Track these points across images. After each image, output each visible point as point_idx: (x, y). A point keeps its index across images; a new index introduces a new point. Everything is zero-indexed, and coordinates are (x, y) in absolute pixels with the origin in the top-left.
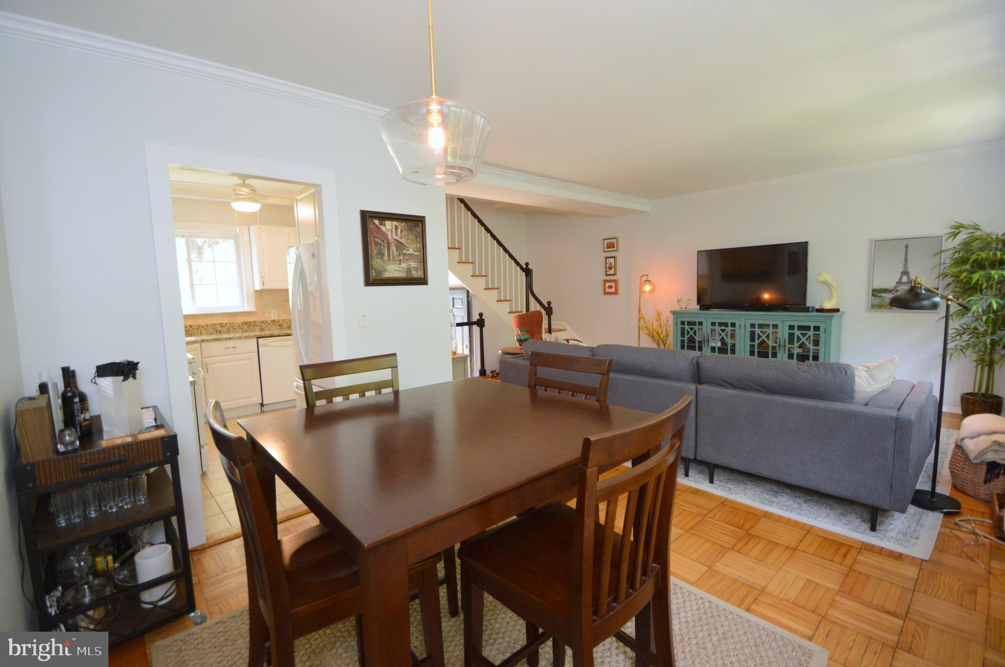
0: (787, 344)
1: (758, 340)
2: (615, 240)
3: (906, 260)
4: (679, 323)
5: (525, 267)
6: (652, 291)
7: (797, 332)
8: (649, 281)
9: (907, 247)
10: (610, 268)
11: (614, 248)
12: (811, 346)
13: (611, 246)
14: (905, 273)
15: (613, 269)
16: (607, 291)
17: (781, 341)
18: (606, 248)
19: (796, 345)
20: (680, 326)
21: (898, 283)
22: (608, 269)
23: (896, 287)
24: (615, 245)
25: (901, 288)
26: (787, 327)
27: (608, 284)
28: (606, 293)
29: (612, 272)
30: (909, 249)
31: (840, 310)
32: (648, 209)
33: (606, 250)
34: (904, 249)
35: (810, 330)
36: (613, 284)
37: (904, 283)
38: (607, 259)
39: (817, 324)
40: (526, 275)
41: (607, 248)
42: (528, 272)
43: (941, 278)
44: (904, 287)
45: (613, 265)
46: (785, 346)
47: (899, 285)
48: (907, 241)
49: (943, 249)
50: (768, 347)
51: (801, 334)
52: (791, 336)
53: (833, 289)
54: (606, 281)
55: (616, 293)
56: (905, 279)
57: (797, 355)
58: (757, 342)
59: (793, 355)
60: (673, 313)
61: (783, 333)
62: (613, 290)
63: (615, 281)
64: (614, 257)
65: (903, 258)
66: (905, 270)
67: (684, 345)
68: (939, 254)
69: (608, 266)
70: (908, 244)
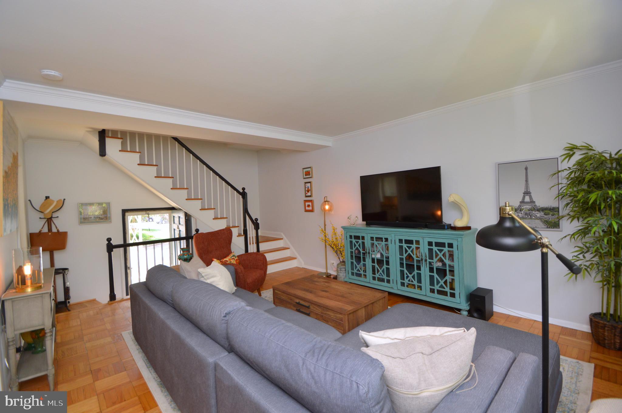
0: (428, 258)
1: (406, 253)
2: (310, 169)
3: (527, 181)
4: (348, 237)
5: (241, 191)
6: (330, 210)
7: (435, 248)
8: (328, 201)
9: (526, 169)
10: (308, 191)
11: (310, 175)
12: (447, 262)
13: (308, 173)
14: (527, 193)
15: (310, 191)
16: (306, 209)
17: (423, 255)
18: (304, 175)
19: (435, 260)
20: (349, 240)
21: (521, 202)
22: (307, 192)
23: (520, 206)
24: (310, 173)
25: (524, 207)
26: (426, 244)
27: (307, 204)
28: (306, 211)
29: (309, 194)
30: (528, 170)
31: (472, 227)
32: (329, 144)
33: (305, 177)
34: (525, 171)
35: (445, 247)
36: (310, 204)
37: (527, 203)
38: (306, 184)
39: (450, 242)
40: (242, 197)
41: (306, 175)
42: (244, 194)
43: (560, 197)
44: (528, 206)
45: (310, 189)
46: (426, 260)
47: (523, 204)
48: (526, 163)
49: (559, 170)
50: (413, 259)
51: (438, 250)
52: (431, 251)
53: (463, 208)
54: (306, 201)
55: (312, 211)
56: (527, 199)
57: (437, 269)
58: (405, 255)
59: (433, 268)
60: (344, 228)
61: (424, 249)
62: (310, 208)
63: (311, 201)
64: (310, 182)
65: (524, 179)
66: (527, 190)
67: (353, 256)
68: (557, 174)
69: (306, 189)
70: (527, 166)
